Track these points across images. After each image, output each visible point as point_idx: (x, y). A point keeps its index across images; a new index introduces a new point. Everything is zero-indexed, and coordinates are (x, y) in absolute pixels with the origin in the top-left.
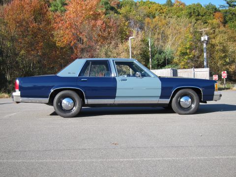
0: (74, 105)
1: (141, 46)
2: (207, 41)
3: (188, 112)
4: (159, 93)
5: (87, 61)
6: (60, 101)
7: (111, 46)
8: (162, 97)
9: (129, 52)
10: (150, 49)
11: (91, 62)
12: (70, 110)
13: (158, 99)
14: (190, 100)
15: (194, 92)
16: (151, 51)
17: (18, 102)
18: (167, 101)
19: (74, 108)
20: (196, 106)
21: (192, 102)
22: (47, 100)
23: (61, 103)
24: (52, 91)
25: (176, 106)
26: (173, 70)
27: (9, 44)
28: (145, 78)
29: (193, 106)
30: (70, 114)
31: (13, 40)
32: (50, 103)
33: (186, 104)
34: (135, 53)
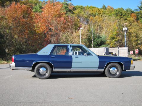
0: (47, 72)
1: (87, 34)
2: (127, 31)
3: (115, 77)
4: (97, 65)
5: (55, 46)
6: (38, 70)
7: (69, 33)
8: (99, 68)
9: (80, 37)
10: (92, 36)
11: (57, 46)
12: (44, 75)
13: (97, 69)
14: (116, 69)
15: (119, 65)
16: (93, 36)
17: (13, 70)
18: (102, 70)
19: (47, 74)
20: (120, 73)
21: (118, 71)
22: (31, 69)
23: (39, 70)
24: (34, 63)
25: (107, 73)
26: (106, 48)
27: (8, 31)
28: (89, 56)
29: (118, 73)
30: (44, 77)
31: (10, 29)
32: (33, 70)
33: (114, 72)
34: (83, 37)
